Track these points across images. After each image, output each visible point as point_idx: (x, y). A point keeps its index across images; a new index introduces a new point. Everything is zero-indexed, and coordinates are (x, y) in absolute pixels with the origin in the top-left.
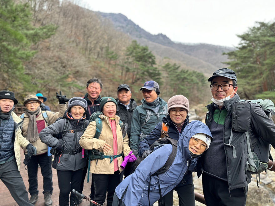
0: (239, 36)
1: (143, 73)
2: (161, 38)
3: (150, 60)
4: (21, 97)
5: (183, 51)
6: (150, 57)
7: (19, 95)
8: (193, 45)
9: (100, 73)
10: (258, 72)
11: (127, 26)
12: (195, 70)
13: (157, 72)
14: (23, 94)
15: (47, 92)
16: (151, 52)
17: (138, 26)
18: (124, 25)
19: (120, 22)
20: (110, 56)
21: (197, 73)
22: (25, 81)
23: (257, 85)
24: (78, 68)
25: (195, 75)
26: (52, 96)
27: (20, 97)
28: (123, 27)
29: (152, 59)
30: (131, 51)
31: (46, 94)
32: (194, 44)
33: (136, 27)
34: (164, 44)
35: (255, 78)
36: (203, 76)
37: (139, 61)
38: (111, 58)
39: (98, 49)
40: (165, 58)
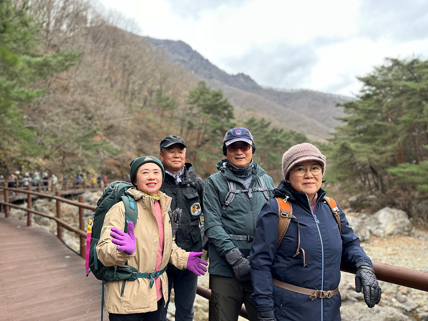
0: (360, 79)
1: (214, 132)
2: (242, 80)
3: (226, 112)
4: (18, 164)
5: (275, 100)
6: (225, 108)
7: (14, 161)
8: (290, 91)
9: (147, 130)
10: (390, 134)
11: (190, 60)
12: (294, 130)
14: (20, 159)
15: (61, 158)
16: (227, 100)
17: (207, 61)
18: (186, 59)
19: (181, 54)
20: (164, 104)
21: (296, 134)
22: (24, 138)
23: (390, 154)
24: (112, 122)
25: (294, 137)
26: (69, 164)
27: (15, 164)
28: (184, 62)
29: (229, 111)
30: (196, 98)
31: (59, 160)
32: (292, 90)
33: (204, 62)
34: (246, 89)
35: (385, 143)
37: (208, 113)
38: (164, 107)
39: (146, 93)
40: (248, 110)
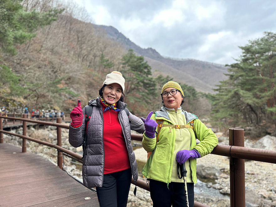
1: (138, 83)
2: (151, 52)
3: (146, 70)
6: (146, 67)
8: (181, 60)
13: (152, 83)
16: (147, 62)
17: (128, 39)
18: (115, 38)
19: (111, 35)
21: (188, 86)
25: (186, 89)
27: (3, 101)
29: (148, 69)
30: (127, 60)
34: (153, 58)
36: (194, 90)
37: (134, 71)
40: (156, 71)
